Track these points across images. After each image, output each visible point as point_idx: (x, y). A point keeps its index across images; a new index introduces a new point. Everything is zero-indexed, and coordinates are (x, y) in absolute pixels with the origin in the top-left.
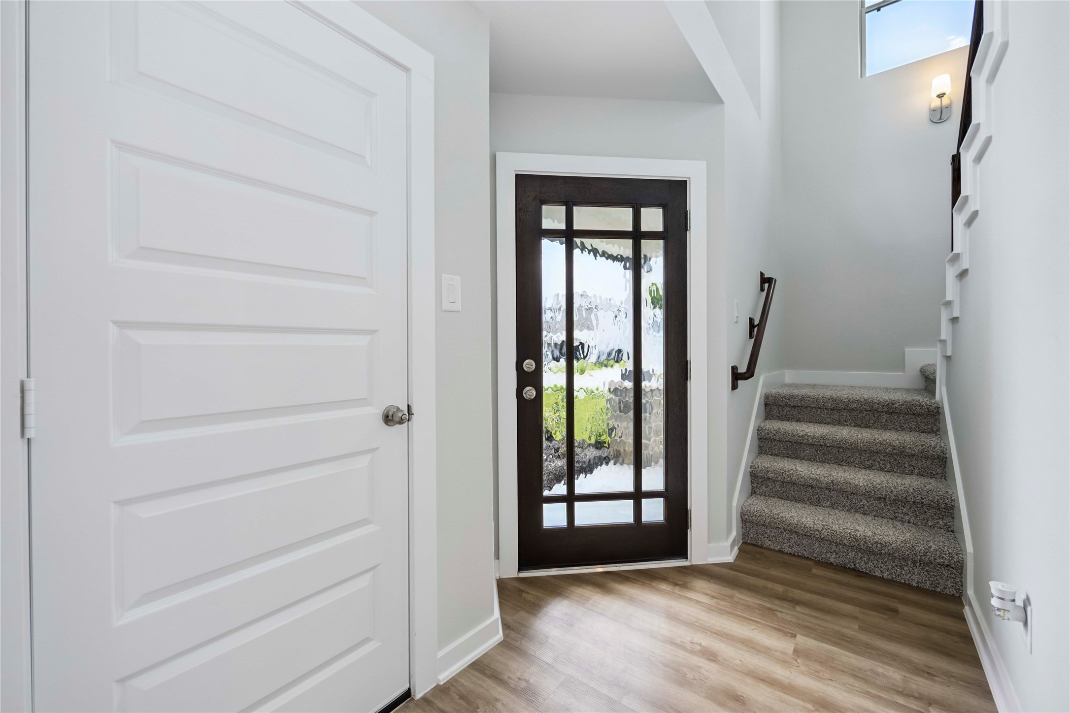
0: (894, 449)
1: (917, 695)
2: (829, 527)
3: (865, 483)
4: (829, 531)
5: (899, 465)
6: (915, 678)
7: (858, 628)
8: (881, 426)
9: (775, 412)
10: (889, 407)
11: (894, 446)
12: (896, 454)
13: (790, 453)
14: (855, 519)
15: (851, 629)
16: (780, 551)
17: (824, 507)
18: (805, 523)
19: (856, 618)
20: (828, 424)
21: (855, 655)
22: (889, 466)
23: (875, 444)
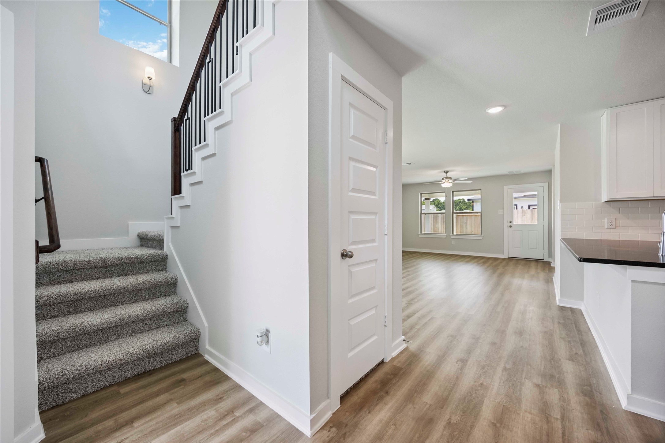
0: (152, 285)
1: (226, 413)
2: (127, 353)
3: (142, 312)
4: (128, 355)
5: (154, 294)
6: (218, 406)
7: (177, 404)
8: (135, 272)
9: (45, 279)
10: (141, 259)
11: (152, 283)
12: (152, 288)
13: (71, 310)
14: (138, 338)
15: (174, 409)
16: (83, 396)
17: (112, 341)
18: (108, 360)
19: (171, 400)
20: (98, 279)
21: (189, 421)
22: (148, 296)
23: (140, 284)
